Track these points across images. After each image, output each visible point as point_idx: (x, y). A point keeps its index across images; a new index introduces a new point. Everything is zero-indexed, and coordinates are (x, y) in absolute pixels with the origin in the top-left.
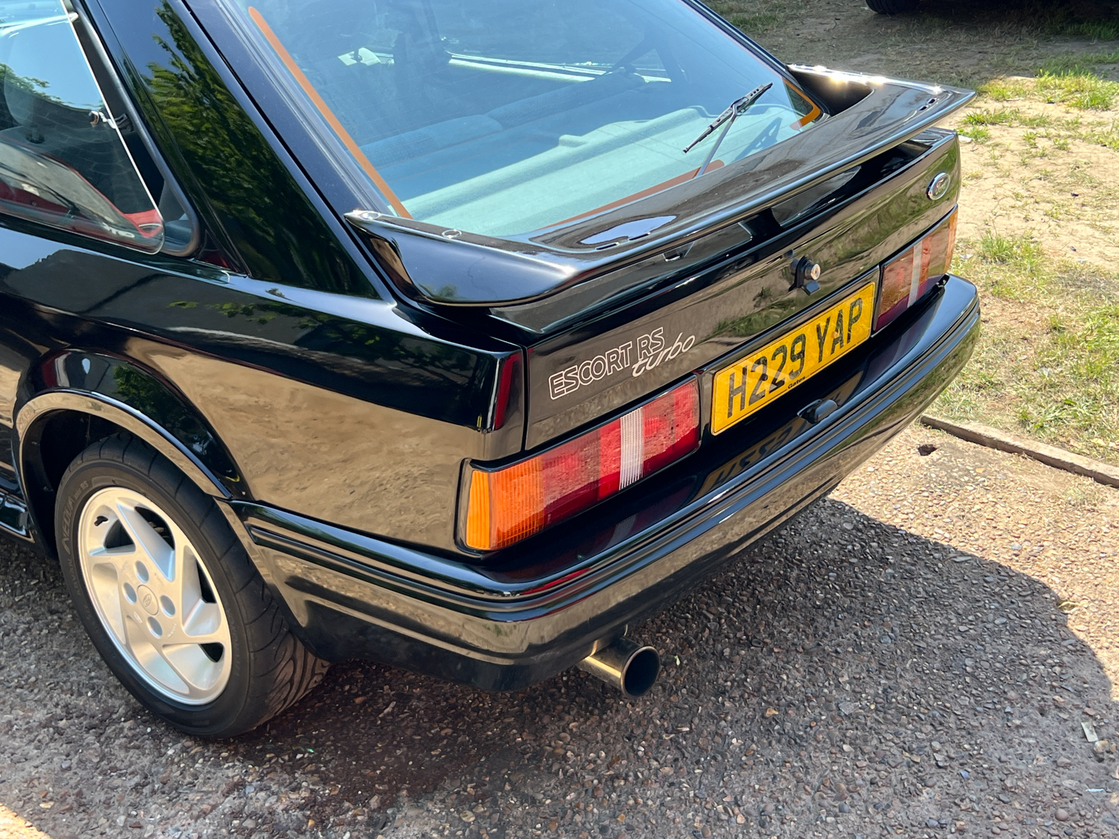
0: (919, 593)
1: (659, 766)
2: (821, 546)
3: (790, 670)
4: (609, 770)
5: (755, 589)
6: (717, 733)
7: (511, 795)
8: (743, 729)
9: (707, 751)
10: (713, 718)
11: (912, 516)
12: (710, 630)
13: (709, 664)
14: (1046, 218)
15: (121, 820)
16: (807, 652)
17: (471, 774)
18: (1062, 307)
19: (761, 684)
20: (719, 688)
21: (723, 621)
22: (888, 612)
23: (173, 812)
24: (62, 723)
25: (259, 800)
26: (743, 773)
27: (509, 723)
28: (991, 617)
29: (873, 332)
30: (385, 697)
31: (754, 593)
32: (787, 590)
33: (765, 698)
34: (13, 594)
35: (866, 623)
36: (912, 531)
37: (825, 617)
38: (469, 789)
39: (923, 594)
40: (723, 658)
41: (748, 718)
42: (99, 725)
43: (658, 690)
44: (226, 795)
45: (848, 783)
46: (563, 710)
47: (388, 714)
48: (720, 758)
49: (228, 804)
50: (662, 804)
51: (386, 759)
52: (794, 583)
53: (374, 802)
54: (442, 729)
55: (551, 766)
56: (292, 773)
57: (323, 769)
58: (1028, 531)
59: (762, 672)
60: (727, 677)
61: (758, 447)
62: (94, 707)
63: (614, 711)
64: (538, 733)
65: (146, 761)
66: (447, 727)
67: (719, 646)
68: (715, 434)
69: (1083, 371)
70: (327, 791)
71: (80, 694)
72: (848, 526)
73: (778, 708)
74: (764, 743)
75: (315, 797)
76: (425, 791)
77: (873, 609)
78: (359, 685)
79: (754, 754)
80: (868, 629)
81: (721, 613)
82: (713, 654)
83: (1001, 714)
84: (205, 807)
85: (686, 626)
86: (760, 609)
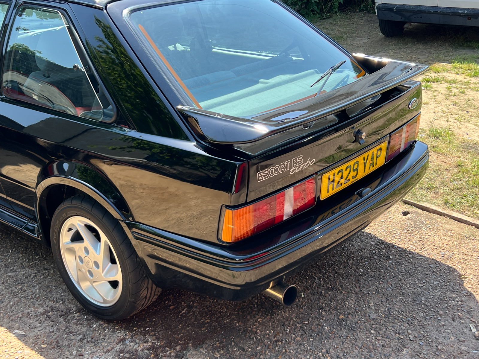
0: (403, 271)
1: (295, 337)
2: (362, 251)
3: (349, 300)
4: (274, 338)
5: (334, 267)
6: (319, 324)
7: (234, 347)
8: (330, 323)
9: (315, 331)
10: (317, 318)
11: (400, 240)
12: (316, 284)
13: (316, 297)
14: (456, 121)
15: (75, 352)
16: (356, 293)
17: (218, 338)
18: (462, 157)
19: (337, 306)
20: (320, 306)
21: (321, 280)
22: (390, 278)
23: (96, 350)
24: (50, 314)
25: (131, 346)
26: (330, 340)
27: (234, 318)
28: (432, 281)
29: (386, 162)
30: (182, 307)
31: (334, 269)
32: (348, 268)
33: (339, 311)
34: (29, 262)
35: (381, 282)
36: (400, 246)
37: (364, 279)
38: (217, 344)
39: (404, 271)
40: (321, 295)
41: (331, 319)
42: (65, 315)
43: (295, 307)
44: (118, 344)
45: (373, 346)
46: (256, 314)
47: (184, 313)
48: (320, 334)
49: (118, 347)
50: (297, 352)
51: (183, 331)
52: (351, 266)
53: (178, 348)
54: (206, 320)
55: (251, 336)
56: (144, 335)
57: (157, 334)
58: (448, 247)
59: (338, 301)
60: (323, 302)
61: (339, 206)
62: (63, 307)
63: (276, 315)
64: (245, 322)
65: (84, 329)
66: (208, 319)
67: (320, 290)
68: (322, 200)
69: (471, 183)
70: (159, 343)
71: (57, 302)
72: (373, 243)
73: (344, 315)
74: (339, 329)
75: (154, 345)
76: (199, 344)
77: (384, 277)
78: (172, 302)
79: (334, 333)
80: (381, 285)
81: (321, 277)
82: (317, 293)
83: (437, 320)
84: (109, 348)
85: (306, 281)
86: (337, 276)
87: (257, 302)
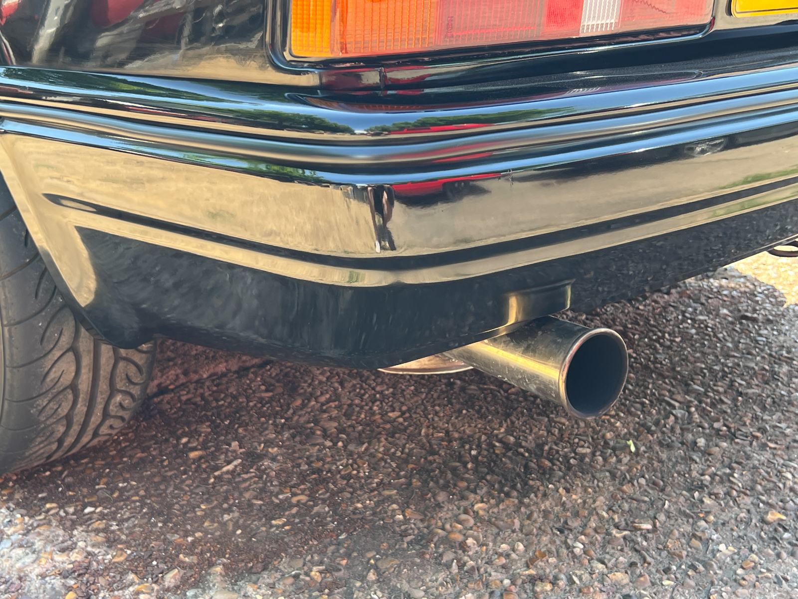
1: (605, 571)
4: (528, 567)
5: (732, 381)
6: (694, 536)
7: (375, 587)
8: (735, 533)
9: (680, 557)
10: (687, 516)
12: (676, 418)
13: (676, 454)
17: (322, 553)
19: (755, 482)
20: (693, 482)
26: (740, 591)
27: (390, 496)
30: (230, 454)
31: (732, 385)
32: (777, 386)
33: (764, 498)
38: (313, 573)
40: (696, 449)
41: (739, 521)
43: (606, 477)
46: (468, 488)
47: (228, 472)
48: (701, 568)
51: (206, 524)
53: (171, 578)
54: (294, 495)
55: (441, 555)
56: (71, 528)
57: (115, 528)
59: (754, 467)
60: (704, 470)
63: (540, 495)
64: (429, 511)
66: (302, 494)
67: (690, 436)
70: (109, 557)
73: (784, 511)
74: (769, 555)
75: (90, 562)
76: (250, 571)
78: (201, 439)
79: (754, 568)
81: (691, 402)
82: (682, 443)
85: (643, 411)
86: (743, 402)
87: (476, 457)
